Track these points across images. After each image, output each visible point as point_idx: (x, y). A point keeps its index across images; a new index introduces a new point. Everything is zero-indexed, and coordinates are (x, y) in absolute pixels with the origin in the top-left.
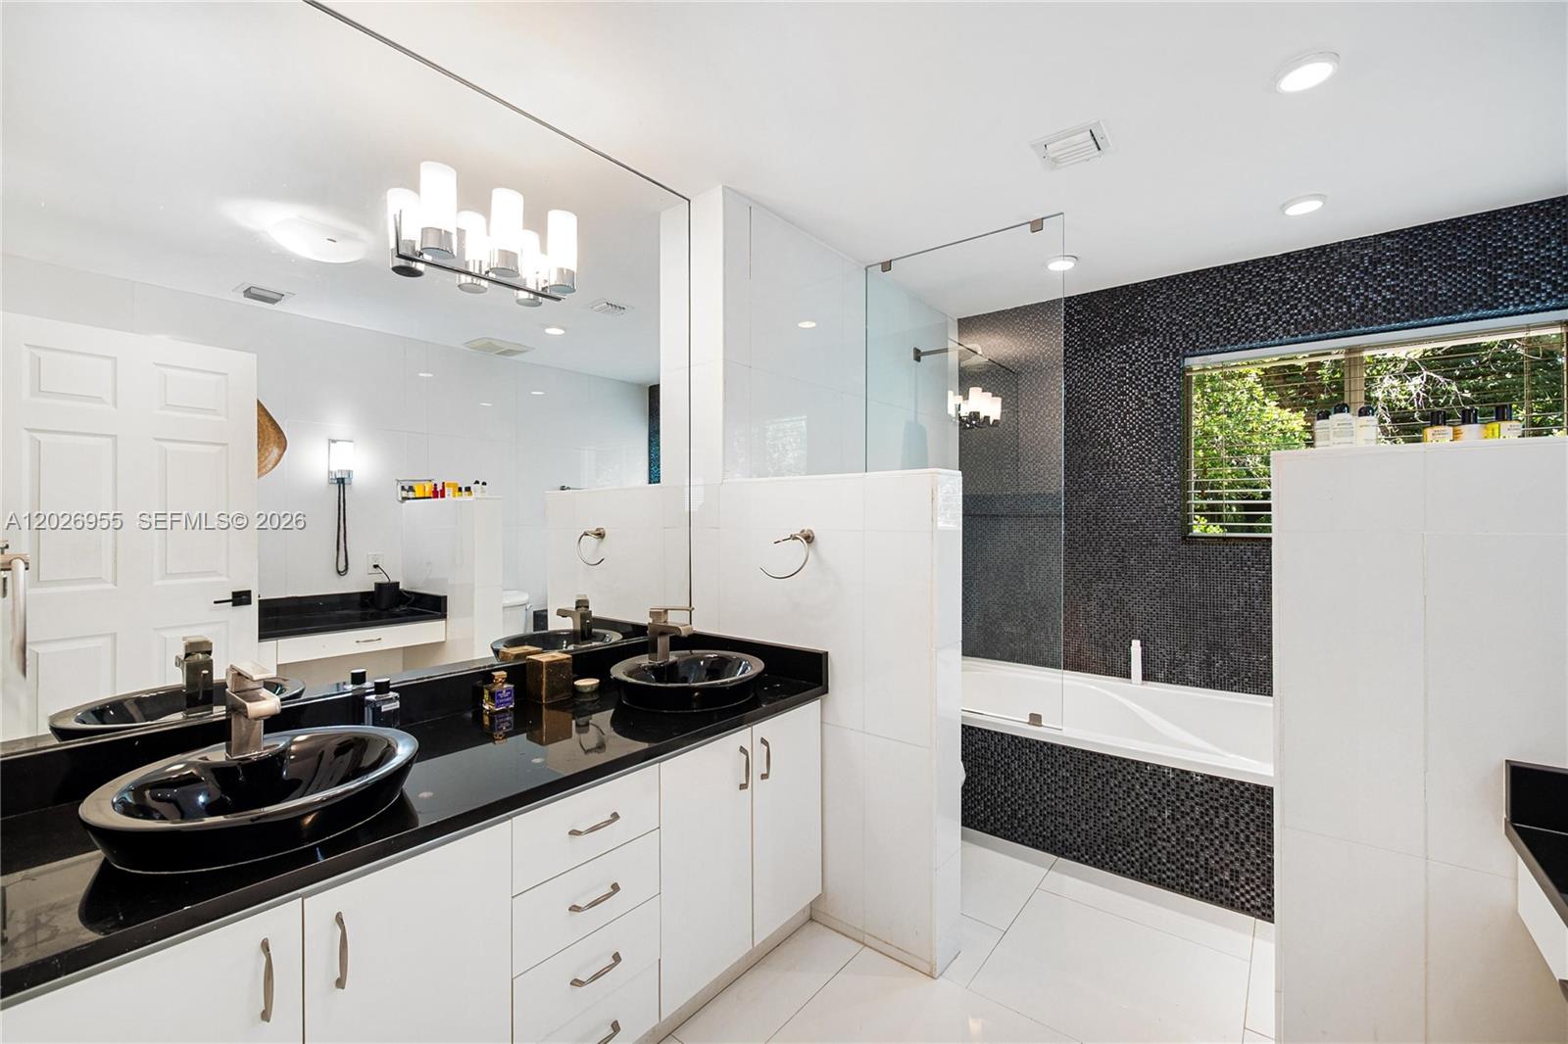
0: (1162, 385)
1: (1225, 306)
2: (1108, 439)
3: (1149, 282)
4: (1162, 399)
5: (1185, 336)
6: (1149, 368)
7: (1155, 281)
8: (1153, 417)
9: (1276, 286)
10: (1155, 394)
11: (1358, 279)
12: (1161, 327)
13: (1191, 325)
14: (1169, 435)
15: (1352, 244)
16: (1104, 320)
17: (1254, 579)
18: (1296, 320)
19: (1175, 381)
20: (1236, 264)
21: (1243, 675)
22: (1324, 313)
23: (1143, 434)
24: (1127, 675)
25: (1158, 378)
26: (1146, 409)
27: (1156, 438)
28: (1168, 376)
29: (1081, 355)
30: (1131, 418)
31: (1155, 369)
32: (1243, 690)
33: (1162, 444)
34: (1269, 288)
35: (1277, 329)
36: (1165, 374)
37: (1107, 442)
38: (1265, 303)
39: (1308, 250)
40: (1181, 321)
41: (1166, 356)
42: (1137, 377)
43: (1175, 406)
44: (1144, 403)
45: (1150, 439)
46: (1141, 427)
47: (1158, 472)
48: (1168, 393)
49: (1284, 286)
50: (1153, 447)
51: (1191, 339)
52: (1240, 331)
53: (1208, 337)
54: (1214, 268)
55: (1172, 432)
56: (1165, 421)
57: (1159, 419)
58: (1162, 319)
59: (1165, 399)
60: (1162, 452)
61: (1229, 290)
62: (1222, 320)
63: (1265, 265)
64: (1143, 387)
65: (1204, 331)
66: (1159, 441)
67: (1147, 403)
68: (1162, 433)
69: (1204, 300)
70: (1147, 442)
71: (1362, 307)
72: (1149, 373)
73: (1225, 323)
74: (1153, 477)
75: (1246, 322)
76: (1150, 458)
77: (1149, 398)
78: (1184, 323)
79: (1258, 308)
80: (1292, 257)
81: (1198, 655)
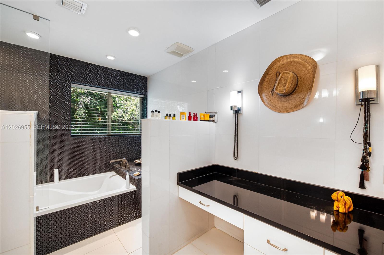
0: (64, 90)
1: (84, 73)
2: (43, 103)
3: (60, 56)
4: (64, 94)
5: (72, 77)
6: (60, 83)
7: (62, 57)
8: (61, 99)
9: (96, 72)
10: (62, 92)
11: (113, 78)
12: (64, 72)
13: (74, 74)
14: (67, 105)
15: (112, 70)
16: (42, 62)
17: (91, 146)
18: (101, 83)
19: (69, 89)
20: (87, 63)
21: (88, 171)
22: (107, 83)
23: (58, 103)
24: (53, 181)
25: (63, 87)
26: (59, 96)
27: (62, 106)
28: (67, 87)
29: (31, 71)
30: (53, 98)
31: (62, 84)
32: (88, 175)
33: (64, 107)
34: (95, 72)
35: (97, 83)
36: (65, 86)
37: (43, 104)
38: (94, 76)
39: (104, 67)
40: (71, 72)
41: (66, 81)
42: (55, 85)
43: (69, 97)
44: (58, 94)
45: (60, 105)
46: (57, 102)
47: (63, 116)
48: (66, 92)
49: (99, 73)
50: (61, 108)
51: (74, 78)
52: (88, 81)
53: (79, 79)
54: (81, 61)
55: (68, 104)
56: (65, 101)
57: (63, 100)
58: (64, 69)
59: (66, 94)
60: (65, 110)
61: (85, 69)
62: (83, 76)
63: (94, 66)
64: (58, 89)
65: (78, 78)
66: (63, 107)
67: (59, 94)
68: (64, 104)
69: (78, 69)
70: (59, 106)
71: (114, 84)
72: (60, 85)
73: (84, 77)
74: (61, 117)
75: (89, 79)
76: (60, 111)
77: (60, 93)
78: (72, 73)
79: (92, 77)
80: (100, 67)
81: (76, 169)
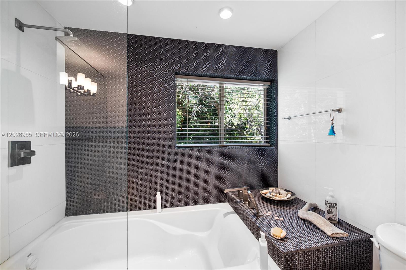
0: (168, 83)
1: (190, 56)
2: (146, 104)
3: (163, 38)
4: (168, 89)
5: (176, 65)
6: (163, 75)
7: (165, 38)
8: (164, 96)
9: (205, 54)
10: (165, 87)
11: (227, 58)
12: (168, 59)
13: (178, 61)
14: (170, 105)
15: (226, 46)
16: (144, 50)
17: (199, 162)
18: (211, 68)
19: (173, 82)
20: (193, 42)
21: (196, 198)
22: (218, 68)
23: (161, 103)
24: (155, 208)
25: (167, 80)
26: (162, 92)
27: (166, 105)
28: (170, 80)
29: (134, 63)
30: (156, 96)
31: (165, 76)
32: (196, 204)
33: (168, 108)
34: (203, 54)
35: (206, 70)
36: (169, 79)
37: (146, 105)
38: (202, 59)
39: (214, 44)
40: (175, 58)
41: (169, 71)
42: (158, 78)
43: (173, 93)
44: (161, 90)
45: (163, 105)
46: (160, 100)
47: (166, 120)
48: (170, 87)
49: (208, 55)
50: (164, 109)
51: (178, 66)
52: (195, 68)
53: (184, 67)
54: (186, 41)
55: (171, 103)
56: (169, 99)
57: (167, 97)
58: (168, 55)
59: (169, 89)
60: (168, 111)
61: (191, 51)
62: (189, 62)
63: (202, 45)
64: (160, 83)
65: (183, 65)
66: (167, 107)
67: (162, 90)
68: (168, 103)
69: (183, 52)
70: (162, 106)
71: (228, 69)
72: (163, 77)
73: (190, 63)
74: (164, 122)
75: (196, 65)
76: (163, 114)
77: (163, 88)
78: (176, 59)
79: (200, 61)
80: (210, 45)
81: (181, 194)
